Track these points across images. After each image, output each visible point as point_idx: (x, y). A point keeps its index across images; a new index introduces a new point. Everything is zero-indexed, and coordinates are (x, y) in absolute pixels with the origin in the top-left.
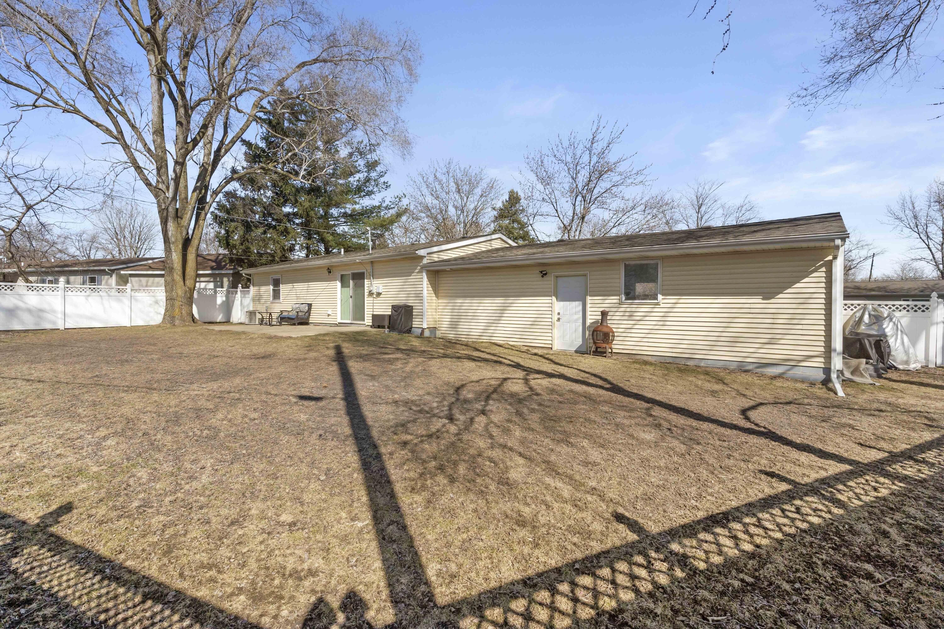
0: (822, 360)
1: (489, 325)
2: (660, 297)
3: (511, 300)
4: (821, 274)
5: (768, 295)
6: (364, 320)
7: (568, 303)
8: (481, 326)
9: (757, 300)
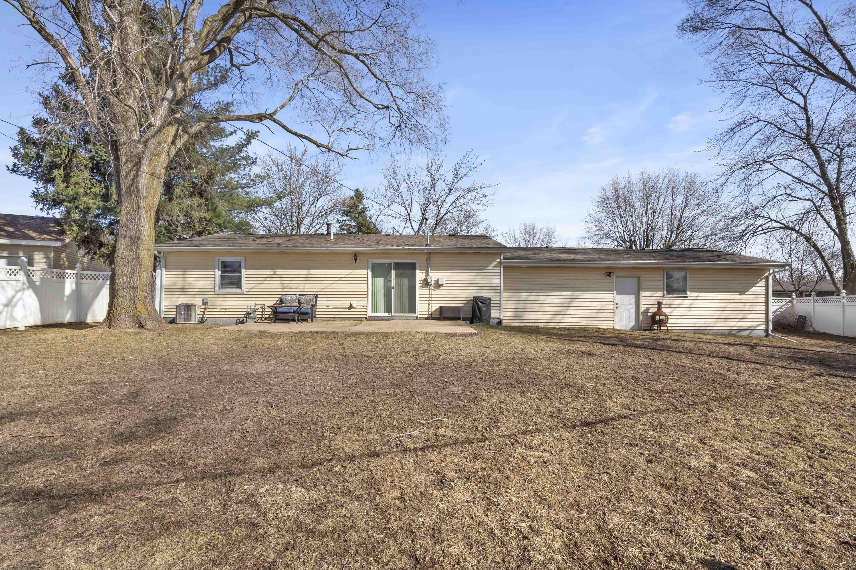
0: (764, 326)
1: (556, 314)
2: (688, 293)
3: (577, 293)
4: (762, 283)
5: (742, 293)
6: (415, 313)
7: (624, 296)
8: (550, 314)
9: (737, 295)
